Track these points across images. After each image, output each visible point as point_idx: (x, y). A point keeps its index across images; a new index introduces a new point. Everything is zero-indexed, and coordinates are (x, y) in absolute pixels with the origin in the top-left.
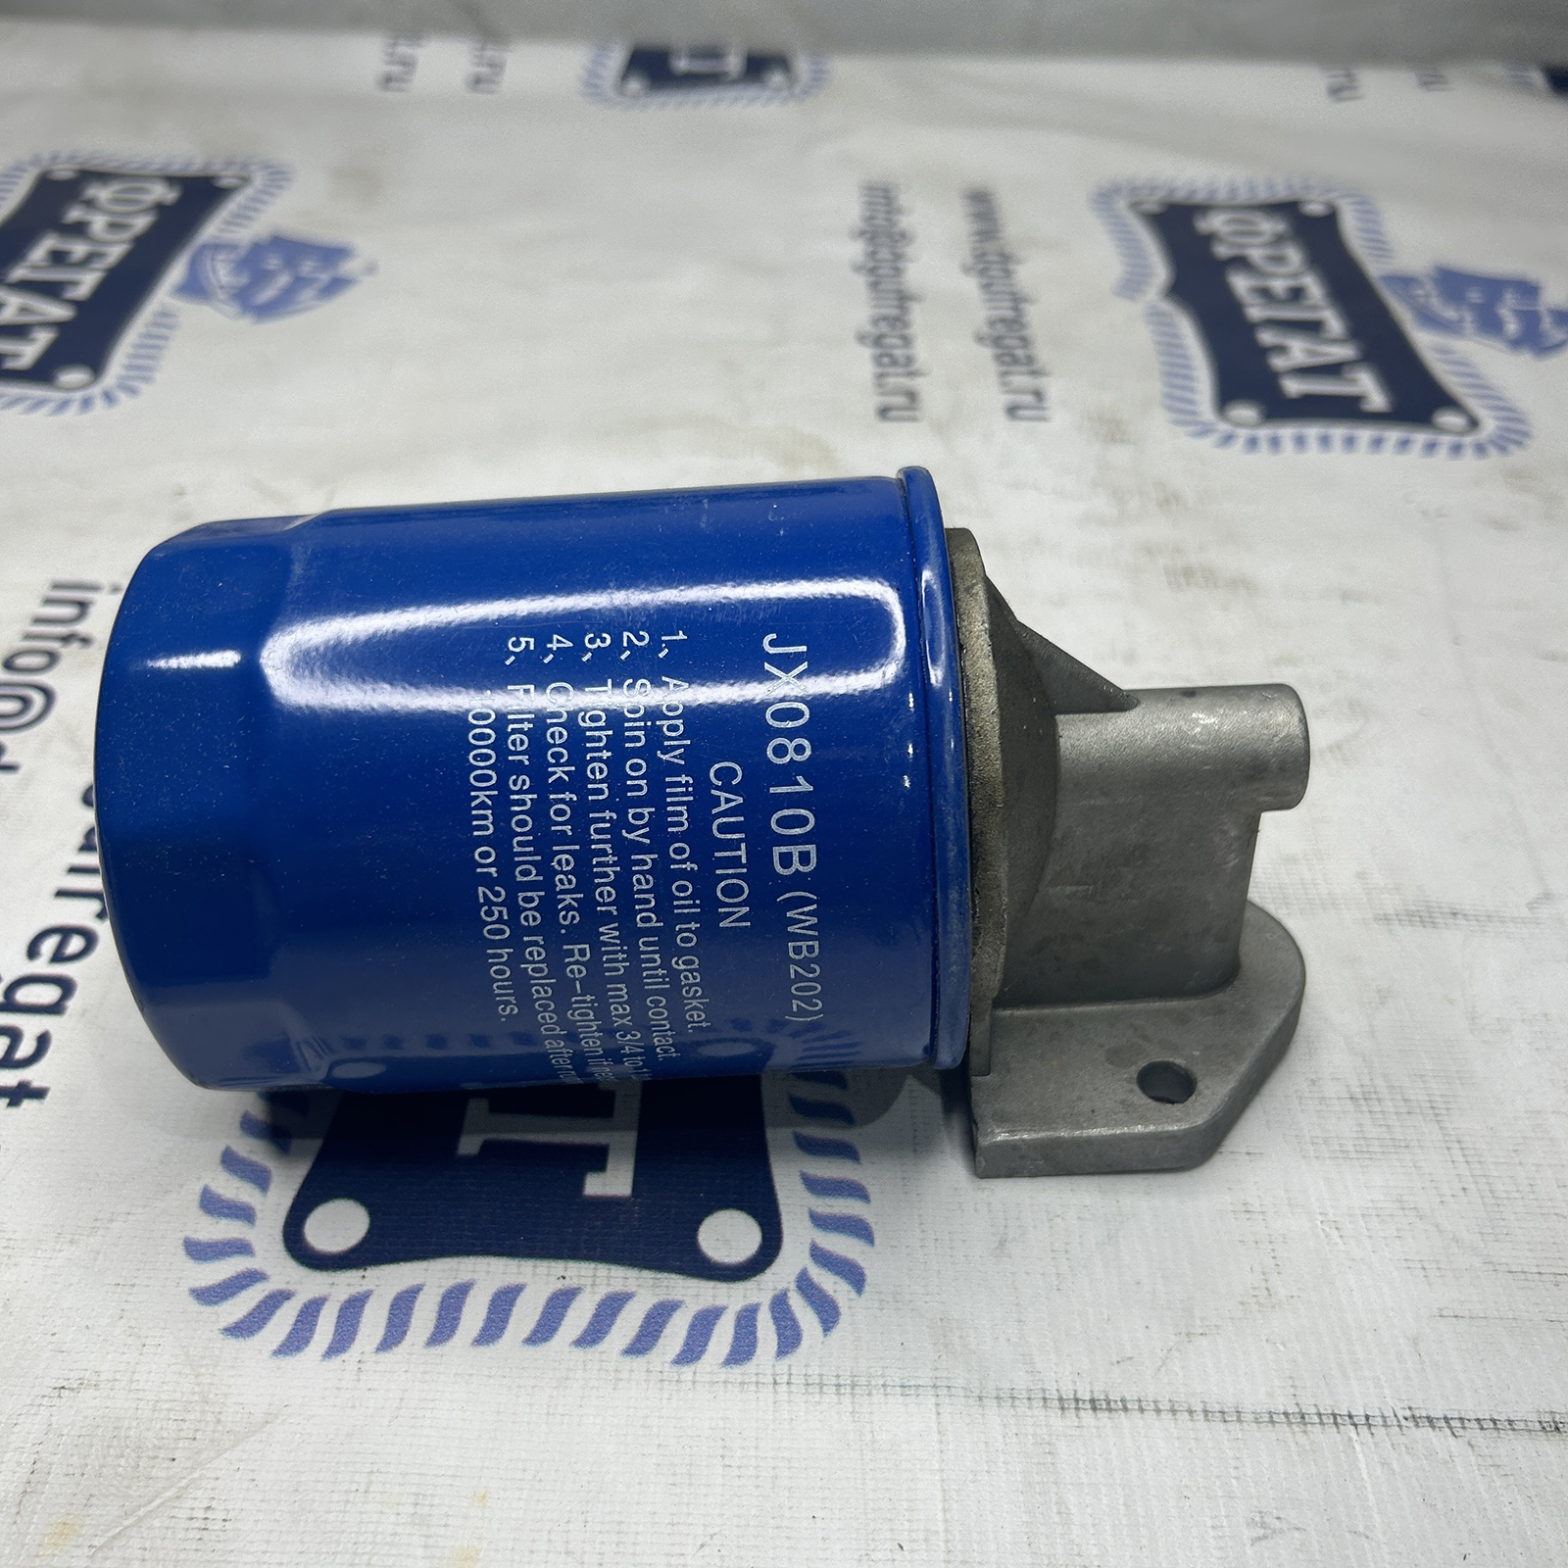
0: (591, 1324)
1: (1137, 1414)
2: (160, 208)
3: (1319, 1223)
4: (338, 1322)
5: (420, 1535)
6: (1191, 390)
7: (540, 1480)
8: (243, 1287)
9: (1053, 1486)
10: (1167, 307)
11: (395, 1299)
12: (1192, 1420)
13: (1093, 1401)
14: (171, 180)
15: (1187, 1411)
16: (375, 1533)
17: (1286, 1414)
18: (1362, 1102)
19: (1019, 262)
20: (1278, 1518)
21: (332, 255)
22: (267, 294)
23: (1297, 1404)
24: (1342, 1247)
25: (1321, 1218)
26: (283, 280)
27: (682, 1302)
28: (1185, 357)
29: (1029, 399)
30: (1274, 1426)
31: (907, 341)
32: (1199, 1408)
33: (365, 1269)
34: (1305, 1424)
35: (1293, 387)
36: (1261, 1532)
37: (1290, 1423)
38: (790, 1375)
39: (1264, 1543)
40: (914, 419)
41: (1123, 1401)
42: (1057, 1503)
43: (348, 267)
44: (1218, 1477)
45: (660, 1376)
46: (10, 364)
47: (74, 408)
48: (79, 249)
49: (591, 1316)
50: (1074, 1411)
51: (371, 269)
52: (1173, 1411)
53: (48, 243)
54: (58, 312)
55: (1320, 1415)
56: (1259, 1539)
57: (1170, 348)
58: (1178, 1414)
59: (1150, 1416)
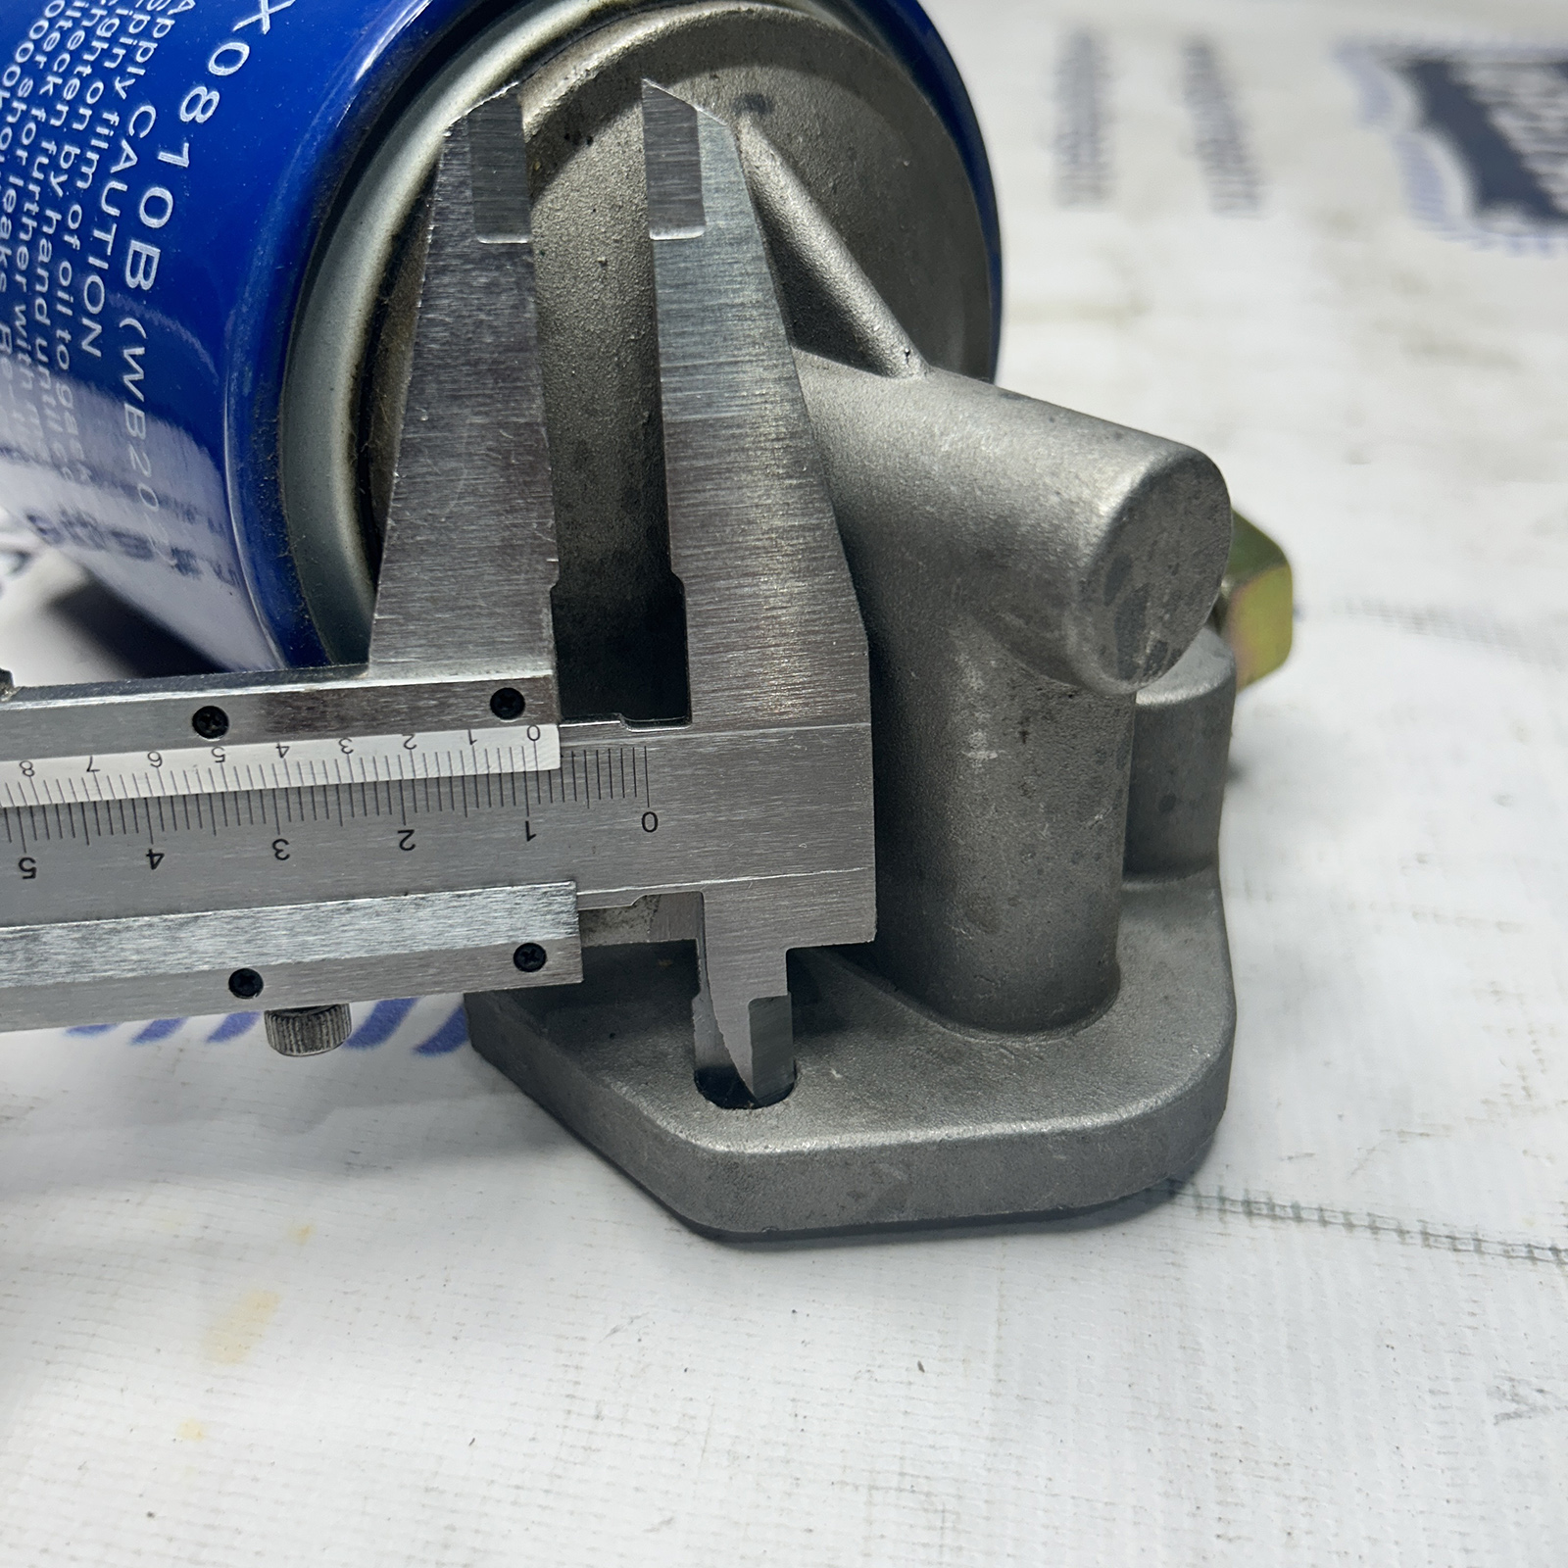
1: (1316, 1228)
12: (1403, 1243)
13: (1249, 1204)
15: (1395, 1230)
30: (1534, 1265)
32: (1417, 1227)
36: (1509, 1408)
37: (1561, 1263)
39: (1515, 1423)
41: (1296, 1207)
44: (1442, 1324)
50: (1216, 1213)
52: (1374, 1229)
56: (1506, 1417)
58: (1382, 1235)
59: (1337, 1233)
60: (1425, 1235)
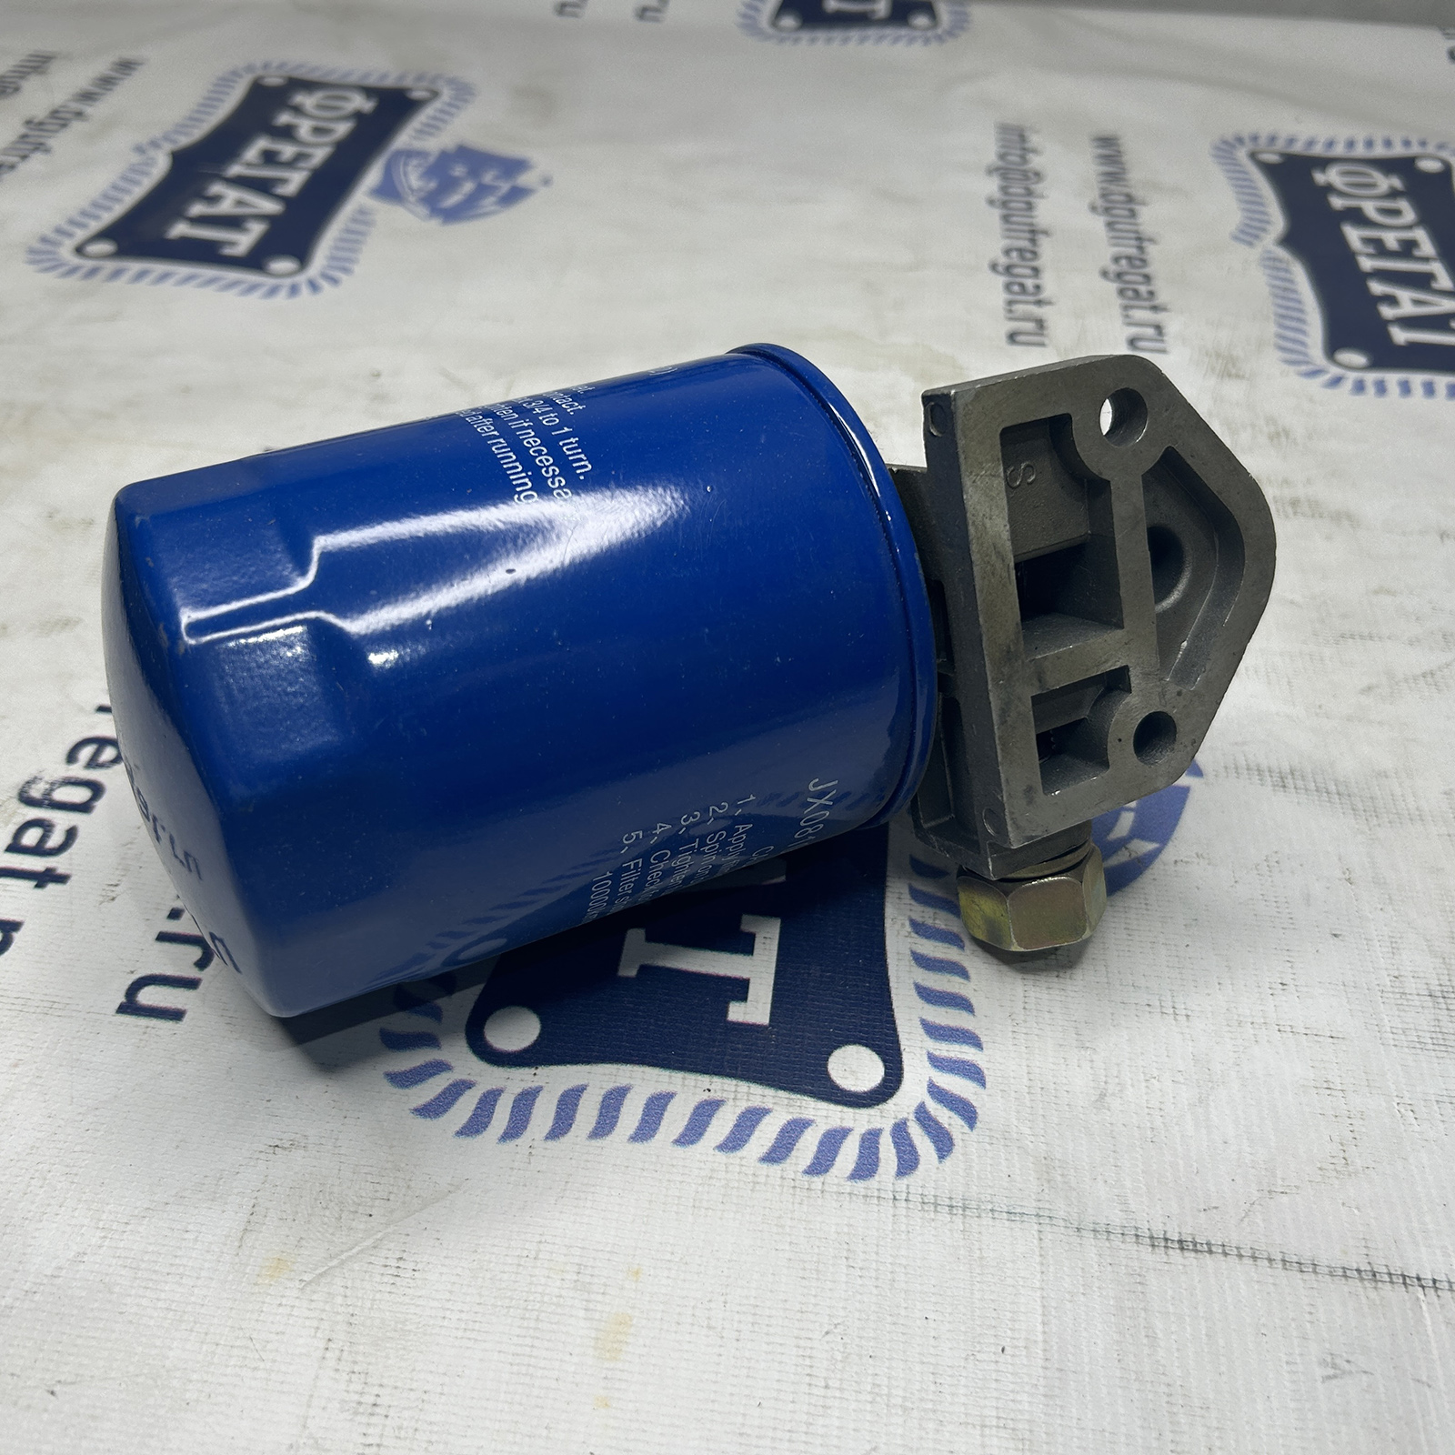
0: (732, 1132)
1: (1222, 1258)
2: (358, 116)
3: (1395, 1105)
4: (512, 1112)
5: (582, 1300)
6: (1304, 332)
7: (686, 1263)
8: (431, 1075)
9: (1143, 1313)
10: (1282, 253)
11: (562, 1095)
12: (1271, 1267)
13: (1180, 1242)
14: (369, 91)
15: (1266, 1259)
16: (542, 1294)
17: (1358, 1271)
18: (1441, 1000)
19: (1143, 203)
20: (1348, 1361)
21: (513, 166)
22: (454, 199)
23: (1369, 1263)
24: (1417, 1128)
25: (1397, 1100)
26: (468, 187)
27: (813, 1121)
28: (1299, 302)
29: (1150, 332)
30: (1347, 1280)
31: (1036, 271)
32: (1279, 1257)
33: (537, 1068)
34: (1376, 1281)
35: (1400, 336)
36: (1331, 1372)
37: (1362, 1279)
38: (908, 1193)
39: (1334, 1382)
40: (1042, 345)
41: (1208, 1244)
42: (1145, 1327)
43: (524, 179)
44: (1293, 1320)
45: (792, 1183)
46: (228, 251)
47: (283, 293)
48: (288, 151)
49: (732, 1126)
50: (1163, 1249)
51: (547, 182)
52: (1254, 1258)
53: (262, 143)
54: (269, 206)
55: (1390, 1274)
56: (1329, 1377)
57: (1284, 292)
58: (1259, 1261)
59: (1233, 1260)
60: (1284, 1261)
